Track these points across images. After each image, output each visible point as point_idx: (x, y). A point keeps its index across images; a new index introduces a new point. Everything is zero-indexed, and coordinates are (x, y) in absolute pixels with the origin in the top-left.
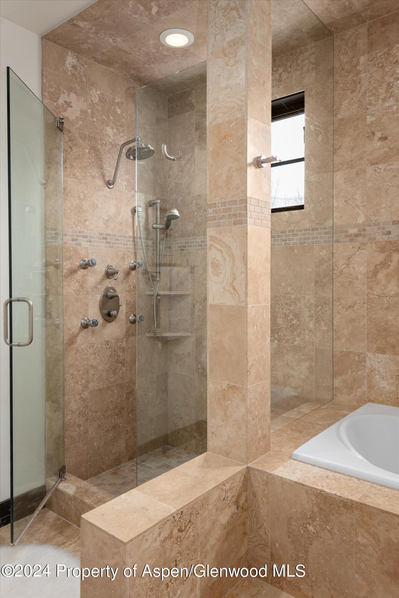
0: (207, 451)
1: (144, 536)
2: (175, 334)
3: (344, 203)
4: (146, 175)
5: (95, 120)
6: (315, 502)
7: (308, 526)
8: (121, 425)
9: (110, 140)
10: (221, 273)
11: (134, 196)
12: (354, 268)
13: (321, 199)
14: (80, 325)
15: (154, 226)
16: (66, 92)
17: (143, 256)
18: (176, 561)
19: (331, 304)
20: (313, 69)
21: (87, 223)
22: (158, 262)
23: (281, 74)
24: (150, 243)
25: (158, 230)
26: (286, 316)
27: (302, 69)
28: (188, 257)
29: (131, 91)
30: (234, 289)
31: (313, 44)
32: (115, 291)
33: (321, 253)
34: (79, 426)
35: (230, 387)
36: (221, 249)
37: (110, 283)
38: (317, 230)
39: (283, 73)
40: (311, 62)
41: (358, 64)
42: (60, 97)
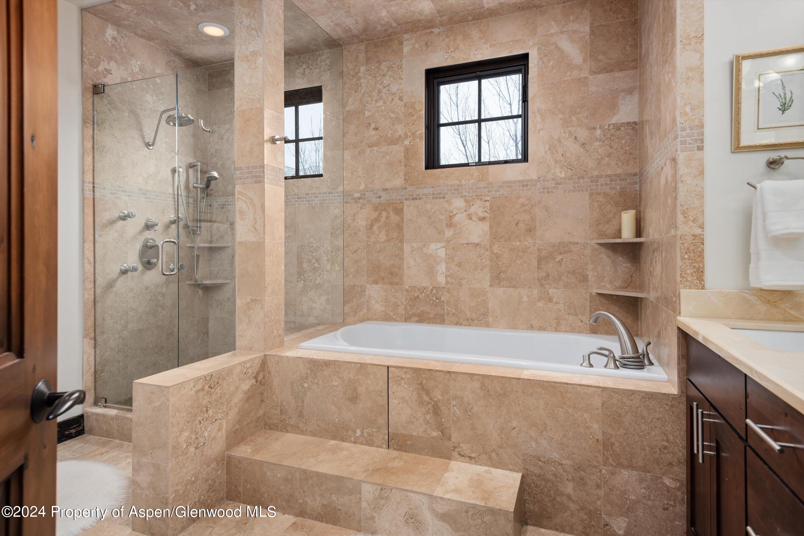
0: (235, 350)
1: (182, 385)
2: (215, 282)
3: (351, 173)
4: (187, 140)
5: (134, 87)
6: (308, 367)
7: (304, 384)
8: (161, 362)
9: (150, 106)
10: (246, 218)
11: (174, 157)
12: (358, 223)
13: (335, 170)
14: (119, 271)
15: (195, 185)
16: (106, 61)
17: (184, 212)
18: (207, 407)
19: (342, 250)
20: (328, 70)
21: (126, 179)
22: (199, 218)
23: (304, 69)
24: (191, 200)
25: (199, 189)
26: (310, 261)
27: (320, 68)
28: (227, 214)
29: (171, 64)
30: (256, 229)
31: (328, 51)
32: (155, 241)
33: (335, 211)
34: (119, 362)
35: (252, 300)
36: (246, 200)
37: (149, 234)
38: (332, 193)
39: (306, 69)
40: (327, 64)
41: (359, 72)
42: (100, 64)
